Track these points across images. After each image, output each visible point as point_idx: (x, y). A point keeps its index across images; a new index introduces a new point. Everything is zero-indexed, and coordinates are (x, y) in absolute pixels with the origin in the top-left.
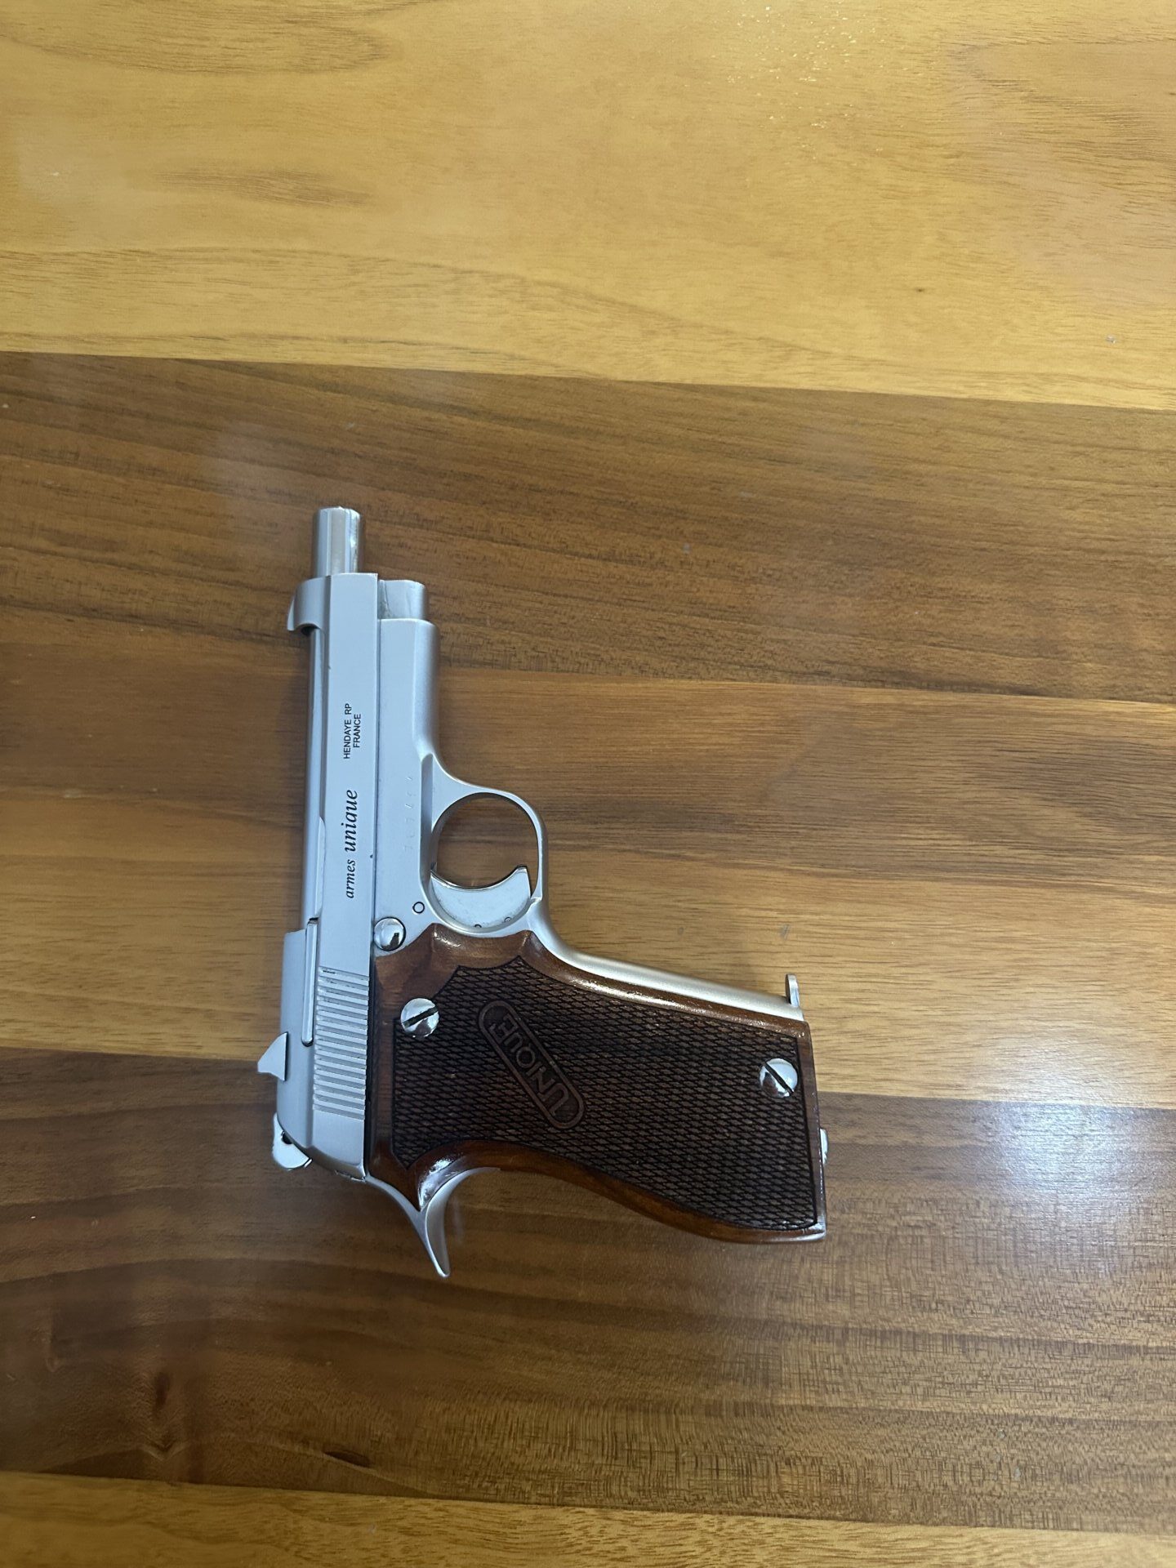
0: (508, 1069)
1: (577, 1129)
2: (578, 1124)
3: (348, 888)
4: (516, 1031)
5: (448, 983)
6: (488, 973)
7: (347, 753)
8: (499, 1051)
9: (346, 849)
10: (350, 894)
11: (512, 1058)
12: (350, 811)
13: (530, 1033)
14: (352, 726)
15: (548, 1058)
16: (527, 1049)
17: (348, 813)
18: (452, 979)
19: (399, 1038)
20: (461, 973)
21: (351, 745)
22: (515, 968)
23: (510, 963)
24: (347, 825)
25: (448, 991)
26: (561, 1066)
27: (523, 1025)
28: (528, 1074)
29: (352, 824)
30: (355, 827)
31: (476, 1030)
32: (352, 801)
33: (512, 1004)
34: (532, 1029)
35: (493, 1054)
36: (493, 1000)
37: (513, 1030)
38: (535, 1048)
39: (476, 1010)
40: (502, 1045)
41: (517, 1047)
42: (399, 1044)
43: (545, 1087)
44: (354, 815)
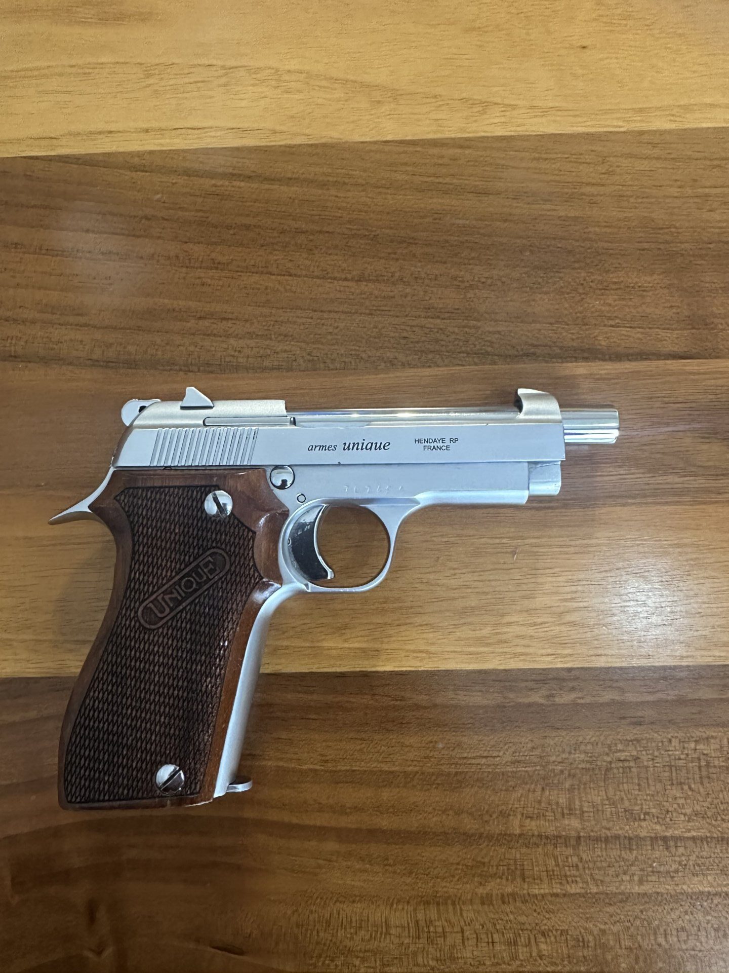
0: (181, 570)
1: (137, 624)
2: (141, 625)
3: (316, 447)
4: (208, 577)
5: (243, 525)
6: (250, 555)
7: (419, 441)
8: (193, 565)
9: (345, 444)
10: (311, 448)
11: (188, 575)
12: (374, 446)
13: (205, 587)
14: (441, 444)
15: (188, 601)
16: (194, 586)
17: (372, 444)
18: (247, 527)
19: (205, 490)
20: (251, 534)
21: (426, 444)
22: (254, 575)
23: (258, 572)
24: (363, 444)
25: (238, 525)
26: (181, 611)
27: (213, 581)
28: (177, 587)
29: (364, 447)
30: (362, 449)
31: (209, 546)
32: (382, 447)
33: (227, 573)
34: (208, 589)
35: (192, 559)
36: (230, 559)
37: (209, 575)
38: (196, 591)
39: (223, 546)
40: (198, 566)
41: (197, 578)
42: (200, 490)
43: (167, 600)
44: (371, 449)
